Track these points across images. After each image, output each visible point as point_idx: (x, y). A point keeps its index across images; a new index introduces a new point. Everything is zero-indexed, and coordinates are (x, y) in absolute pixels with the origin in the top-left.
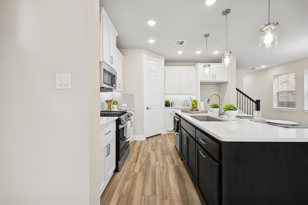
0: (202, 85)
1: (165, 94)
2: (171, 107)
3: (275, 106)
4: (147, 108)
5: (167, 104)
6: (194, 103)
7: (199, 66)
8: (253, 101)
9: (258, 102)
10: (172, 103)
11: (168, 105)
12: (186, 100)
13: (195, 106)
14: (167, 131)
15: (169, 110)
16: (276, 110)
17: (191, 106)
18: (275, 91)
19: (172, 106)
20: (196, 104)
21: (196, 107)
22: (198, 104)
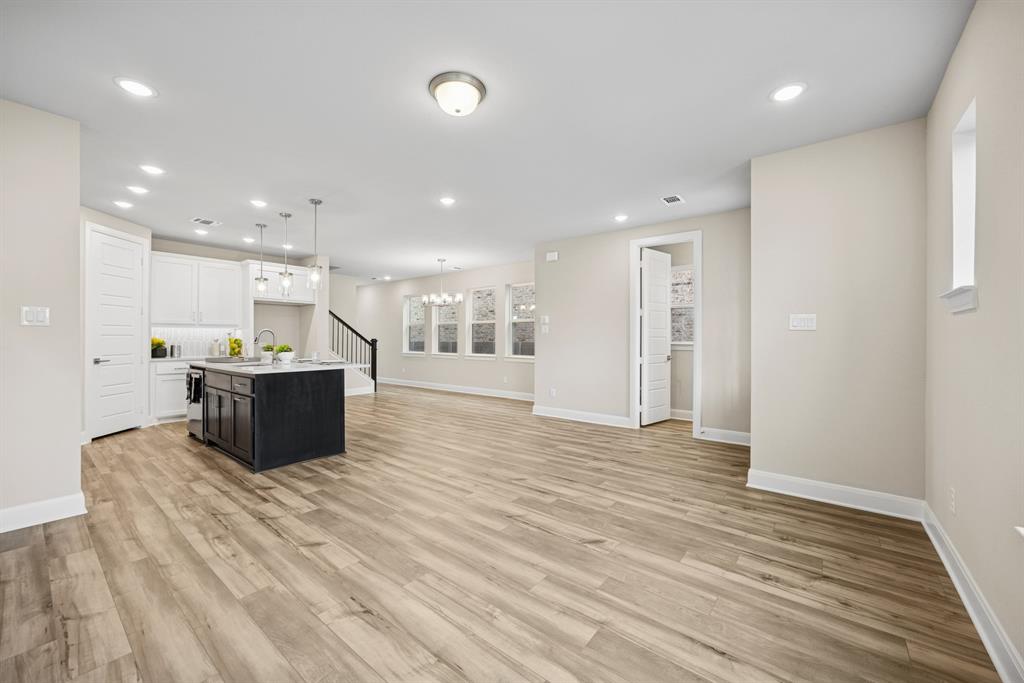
0: (259, 306)
1: (151, 325)
2: (168, 358)
3: (406, 349)
4: (97, 362)
5: (158, 351)
6: (235, 345)
7: (251, 266)
8: (366, 341)
9: (373, 343)
10: (172, 347)
11: (158, 353)
12: (217, 341)
13: (236, 350)
14: (159, 419)
15: (163, 365)
16: (407, 357)
17: (228, 351)
18: (406, 324)
19: (172, 354)
20: (240, 347)
21: (239, 352)
22: (243, 347)
